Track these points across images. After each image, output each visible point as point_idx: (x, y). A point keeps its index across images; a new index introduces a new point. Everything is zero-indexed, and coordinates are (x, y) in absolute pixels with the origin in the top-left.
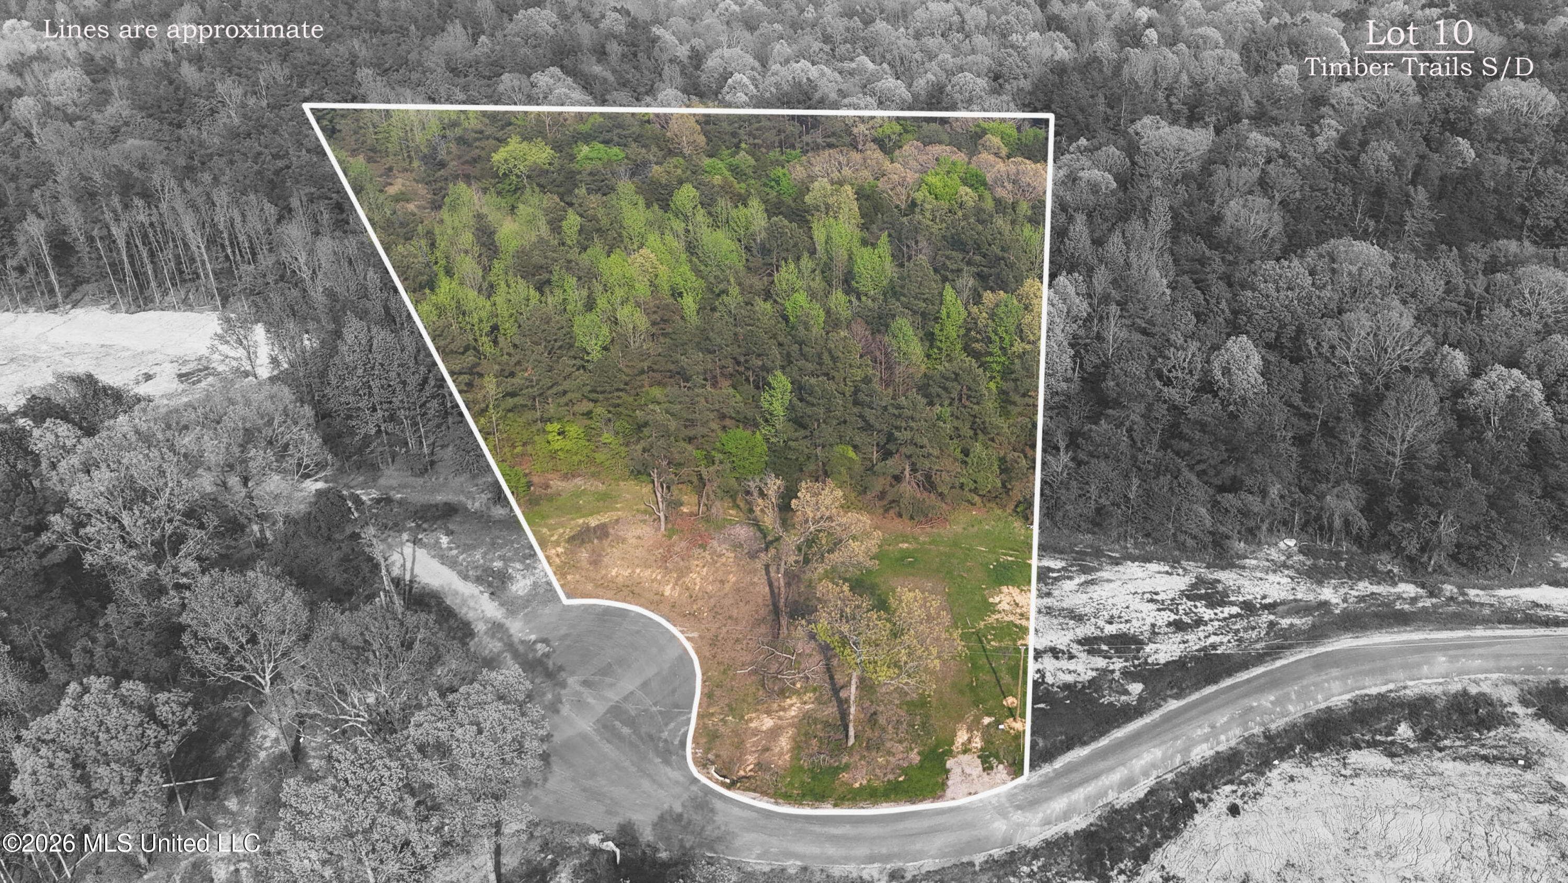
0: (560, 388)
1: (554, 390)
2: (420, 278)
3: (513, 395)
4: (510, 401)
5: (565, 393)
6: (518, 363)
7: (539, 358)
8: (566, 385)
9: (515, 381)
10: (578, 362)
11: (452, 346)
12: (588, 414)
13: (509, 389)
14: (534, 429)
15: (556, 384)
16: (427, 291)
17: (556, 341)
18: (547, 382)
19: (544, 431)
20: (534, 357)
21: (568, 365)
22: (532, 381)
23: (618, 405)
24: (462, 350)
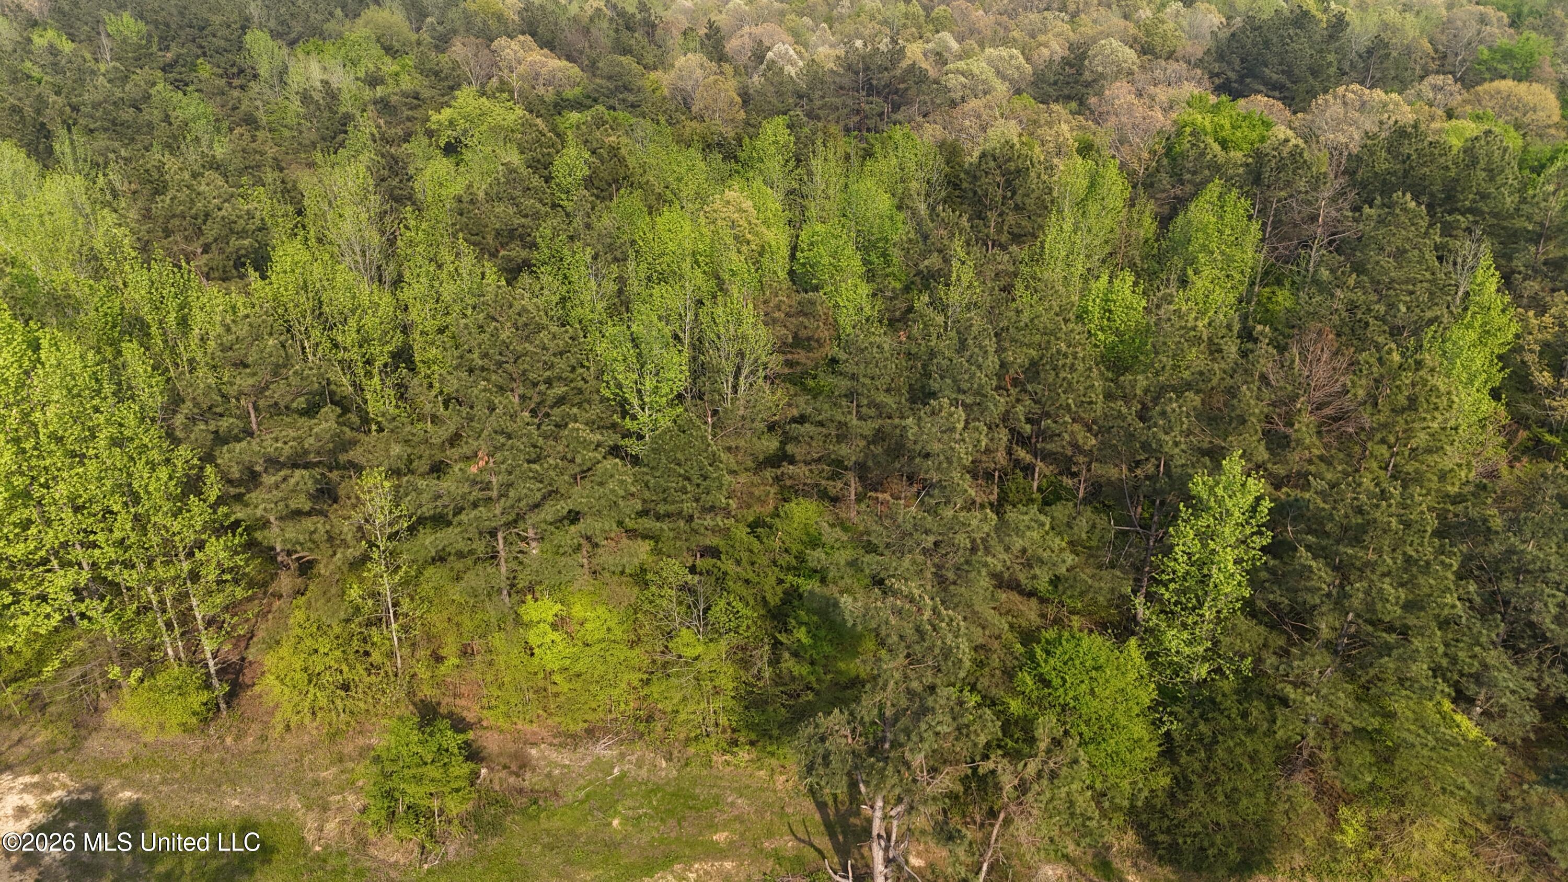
0: (563, 507)
1: (549, 512)
2: (234, 242)
3: (439, 521)
4: (429, 540)
5: (574, 517)
6: (455, 439)
7: (511, 427)
8: (579, 496)
9: (447, 485)
10: (612, 438)
11: (278, 392)
12: (641, 578)
13: (427, 510)
14: (491, 613)
15: (552, 494)
16: (253, 275)
17: (549, 382)
18: (530, 490)
19: (518, 621)
20: (493, 422)
21: (585, 444)
22: (487, 487)
23: (714, 552)
24: (301, 402)
